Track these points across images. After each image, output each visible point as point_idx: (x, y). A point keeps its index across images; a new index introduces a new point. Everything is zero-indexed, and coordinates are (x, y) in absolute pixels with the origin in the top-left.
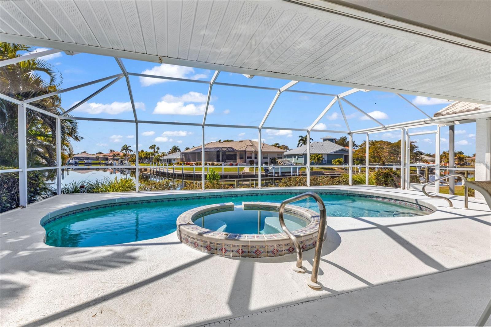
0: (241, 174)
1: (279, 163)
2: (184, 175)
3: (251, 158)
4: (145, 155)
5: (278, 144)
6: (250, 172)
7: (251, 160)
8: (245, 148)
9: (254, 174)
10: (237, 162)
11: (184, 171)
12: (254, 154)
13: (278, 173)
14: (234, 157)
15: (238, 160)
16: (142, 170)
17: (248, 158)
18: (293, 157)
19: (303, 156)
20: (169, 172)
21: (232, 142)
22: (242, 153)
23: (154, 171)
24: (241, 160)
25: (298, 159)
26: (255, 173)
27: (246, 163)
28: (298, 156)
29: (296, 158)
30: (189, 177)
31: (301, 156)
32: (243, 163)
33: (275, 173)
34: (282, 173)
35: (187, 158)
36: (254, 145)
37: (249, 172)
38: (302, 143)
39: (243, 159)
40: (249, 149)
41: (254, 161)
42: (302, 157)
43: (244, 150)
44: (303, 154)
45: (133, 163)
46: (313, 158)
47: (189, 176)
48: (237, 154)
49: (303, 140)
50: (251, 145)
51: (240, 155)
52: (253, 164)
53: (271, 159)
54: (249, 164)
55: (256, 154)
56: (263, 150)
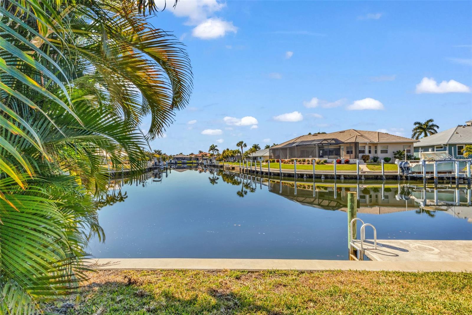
0: (360, 173)
3: (364, 152)
4: (232, 153)
7: (364, 154)
8: (355, 139)
9: (382, 174)
13: (432, 173)
16: (230, 169)
17: (360, 152)
20: (262, 170)
22: (350, 145)
23: (243, 170)
24: (349, 154)
26: (384, 173)
27: (358, 158)
28: (435, 148)
31: (442, 147)
33: (427, 173)
34: (439, 173)
35: (276, 155)
37: (369, 170)
39: (353, 153)
40: (360, 140)
41: (368, 156)
42: (443, 149)
43: (353, 141)
44: (446, 145)
45: (219, 162)
48: (342, 147)
50: (360, 135)
52: (368, 160)
53: (394, 152)
54: (362, 161)
55: (370, 147)
56: (381, 141)
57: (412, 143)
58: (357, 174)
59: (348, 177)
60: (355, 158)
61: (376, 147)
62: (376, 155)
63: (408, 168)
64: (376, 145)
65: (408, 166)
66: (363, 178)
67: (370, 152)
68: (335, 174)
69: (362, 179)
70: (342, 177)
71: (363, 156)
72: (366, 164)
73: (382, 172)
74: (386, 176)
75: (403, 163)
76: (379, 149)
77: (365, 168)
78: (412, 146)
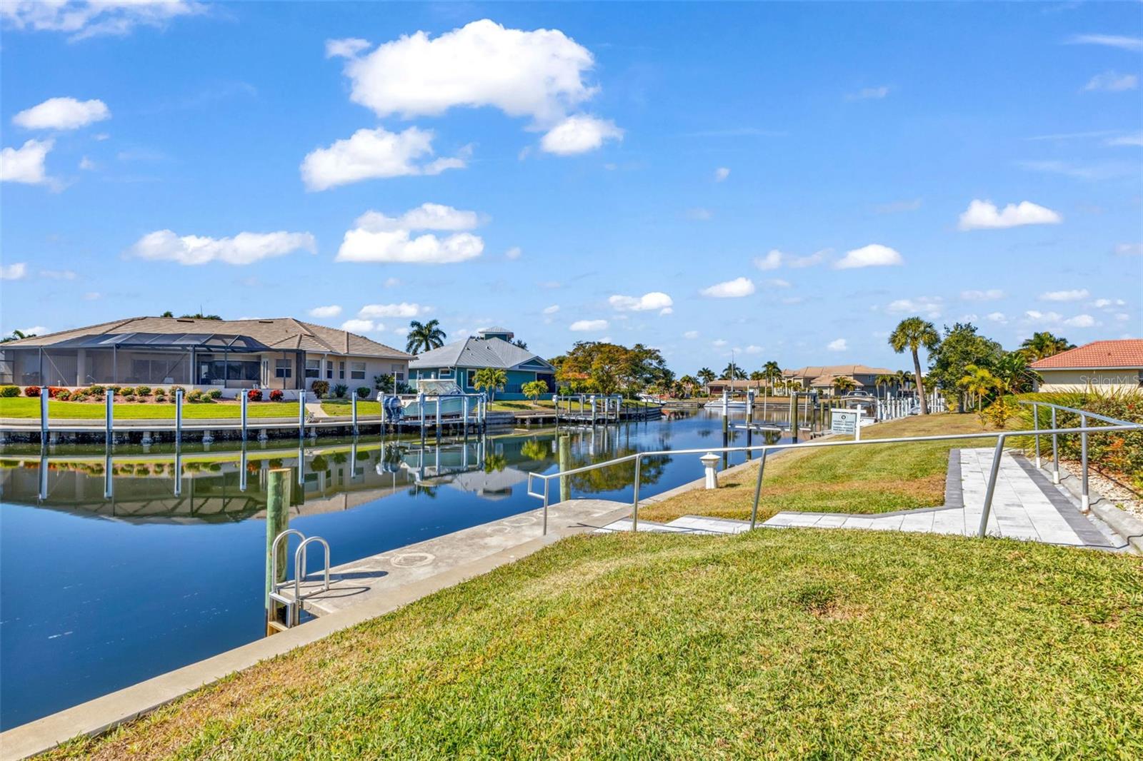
2: (48, 437)
3: (316, 373)
6: (332, 417)
7: (317, 379)
8: (297, 343)
9: (353, 422)
11: (49, 420)
12: (326, 363)
13: (434, 417)
17: (310, 373)
19: (453, 372)
21: (218, 322)
22: (284, 356)
24: (282, 378)
26: (356, 420)
27: (301, 389)
28: (439, 373)
30: (76, 442)
32: (294, 389)
33: (427, 417)
36: (315, 335)
37: (326, 416)
39: (291, 375)
40: (309, 346)
41: (326, 384)
42: (449, 374)
43: (293, 348)
44: (454, 368)
47: (73, 437)
48: (265, 359)
50: (311, 334)
51: (278, 362)
52: (324, 392)
53: (375, 378)
54: (312, 394)
55: (330, 364)
56: (352, 352)
57: (406, 360)
58: (299, 424)
59: (277, 432)
60: (297, 388)
61: (342, 365)
62: (342, 383)
63: (399, 410)
64: (342, 359)
65: (399, 405)
66: (313, 433)
67: (329, 375)
68: (244, 427)
69: (310, 437)
70: (263, 435)
71: (315, 382)
72: (320, 401)
73: (354, 419)
74: (361, 426)
75: (391, 399)
76: (348, 371)
77: (318, 412)
78: (405, 368)
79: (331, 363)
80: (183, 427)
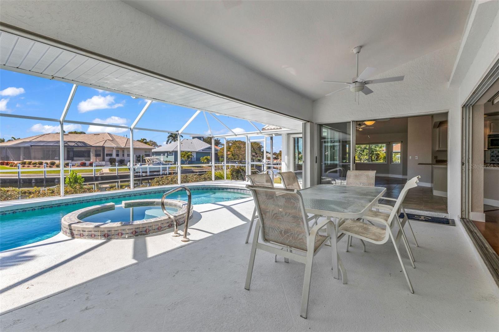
0: (98, 175)
1: (147, 161)
3: (111, 155)
5: (146, 140)
6: (111, 172)
8: (103, 143)
9: (117, 174)
10: (91, 161)
12: (116, 151)
13: (146, 172)
14: (86, 155)
15: (93, 159)
17: (107, 155)
18: (162, 154)
19: (173, 153)
21: (82, 135)
22: (98, 149)
24: (97, 157)
25: (167, 157)
26: (118, 173)
27: (104, 161)
28: (168, 153)
29: (165, 155)
31: (171, 153)
32: (100, 161)
33: (143, 172)
34: (150, 172)
36: (114, 139)
37: (109, 172)
38: (171, 140)
39: (100, 156)
40: (107, 145)
41: (115, 159)
43: (102, 145)
44: (173, 151)
46: (183, 156)
48: (91, 150)
49: (172, 136)
50: (111, 139)
51: (96, 151)
52: (114, 162)
54: (109, 163)
56: (127, 147)
57: (151, 149)
60: (102, 161)
62: (122, 158)
64: (123, 149)
67: (117, 155)
71: (110, 158)
72: (111, 166)
76: (126, 153)
77: (106, 170)
78: (150, 152)
79: (119, 151)
80: (47, 177)
